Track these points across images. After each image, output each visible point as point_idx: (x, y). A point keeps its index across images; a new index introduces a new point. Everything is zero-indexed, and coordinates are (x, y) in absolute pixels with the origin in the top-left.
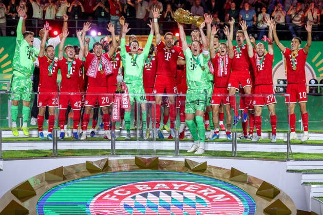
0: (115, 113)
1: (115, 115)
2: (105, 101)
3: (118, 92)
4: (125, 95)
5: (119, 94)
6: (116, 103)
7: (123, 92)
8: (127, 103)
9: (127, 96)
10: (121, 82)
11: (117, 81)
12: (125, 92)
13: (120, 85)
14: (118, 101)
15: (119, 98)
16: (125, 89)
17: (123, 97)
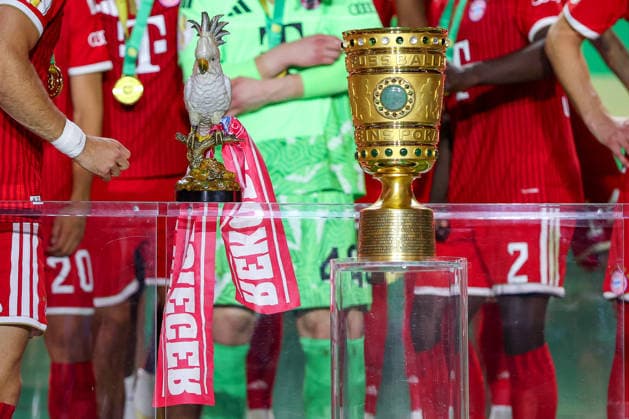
0: (182, 349)
1: (183, 364)
2: (72, 279)
3: (192, 196)
4: (251, 212)
5: (205, 213)
6: (186, 278)
7: (234, 196)
8: (268, 273)
9: (266, 223)
10: (216, 119)
11: (184, 115)
12: (250, 191)
13: (206, 145)
14: (197, 260)
15: (204, 234)
16: (244, 172)
17: (238, 231)
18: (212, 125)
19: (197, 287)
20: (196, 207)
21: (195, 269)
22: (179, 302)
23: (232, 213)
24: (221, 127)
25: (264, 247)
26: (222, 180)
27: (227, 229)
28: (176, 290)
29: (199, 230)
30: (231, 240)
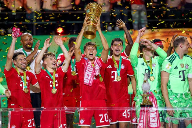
2: (103, 119)
4: (154, 109)
6: (142, 121)
8: (156, 121)
9: (156, 111)
12: (154, 105)
13: (146, 96)
14: (144, 118)
15: (145, 113)
16: (153, 102)
17: (151, 112)
18: (147, 93)
19: (143, 123)
20: (144, 108)
21: (143, 119)
22: (140, 126)
23: (150, 109)
24: (149, 93)
25: (156, 116)
26: (149, 103)
27: (149, 112)
28: (140, 123)
29: (144, 112)
30: (150, 114)
